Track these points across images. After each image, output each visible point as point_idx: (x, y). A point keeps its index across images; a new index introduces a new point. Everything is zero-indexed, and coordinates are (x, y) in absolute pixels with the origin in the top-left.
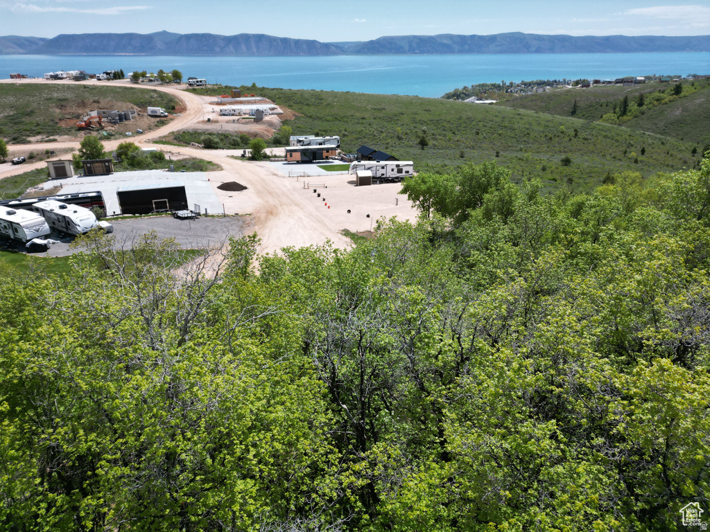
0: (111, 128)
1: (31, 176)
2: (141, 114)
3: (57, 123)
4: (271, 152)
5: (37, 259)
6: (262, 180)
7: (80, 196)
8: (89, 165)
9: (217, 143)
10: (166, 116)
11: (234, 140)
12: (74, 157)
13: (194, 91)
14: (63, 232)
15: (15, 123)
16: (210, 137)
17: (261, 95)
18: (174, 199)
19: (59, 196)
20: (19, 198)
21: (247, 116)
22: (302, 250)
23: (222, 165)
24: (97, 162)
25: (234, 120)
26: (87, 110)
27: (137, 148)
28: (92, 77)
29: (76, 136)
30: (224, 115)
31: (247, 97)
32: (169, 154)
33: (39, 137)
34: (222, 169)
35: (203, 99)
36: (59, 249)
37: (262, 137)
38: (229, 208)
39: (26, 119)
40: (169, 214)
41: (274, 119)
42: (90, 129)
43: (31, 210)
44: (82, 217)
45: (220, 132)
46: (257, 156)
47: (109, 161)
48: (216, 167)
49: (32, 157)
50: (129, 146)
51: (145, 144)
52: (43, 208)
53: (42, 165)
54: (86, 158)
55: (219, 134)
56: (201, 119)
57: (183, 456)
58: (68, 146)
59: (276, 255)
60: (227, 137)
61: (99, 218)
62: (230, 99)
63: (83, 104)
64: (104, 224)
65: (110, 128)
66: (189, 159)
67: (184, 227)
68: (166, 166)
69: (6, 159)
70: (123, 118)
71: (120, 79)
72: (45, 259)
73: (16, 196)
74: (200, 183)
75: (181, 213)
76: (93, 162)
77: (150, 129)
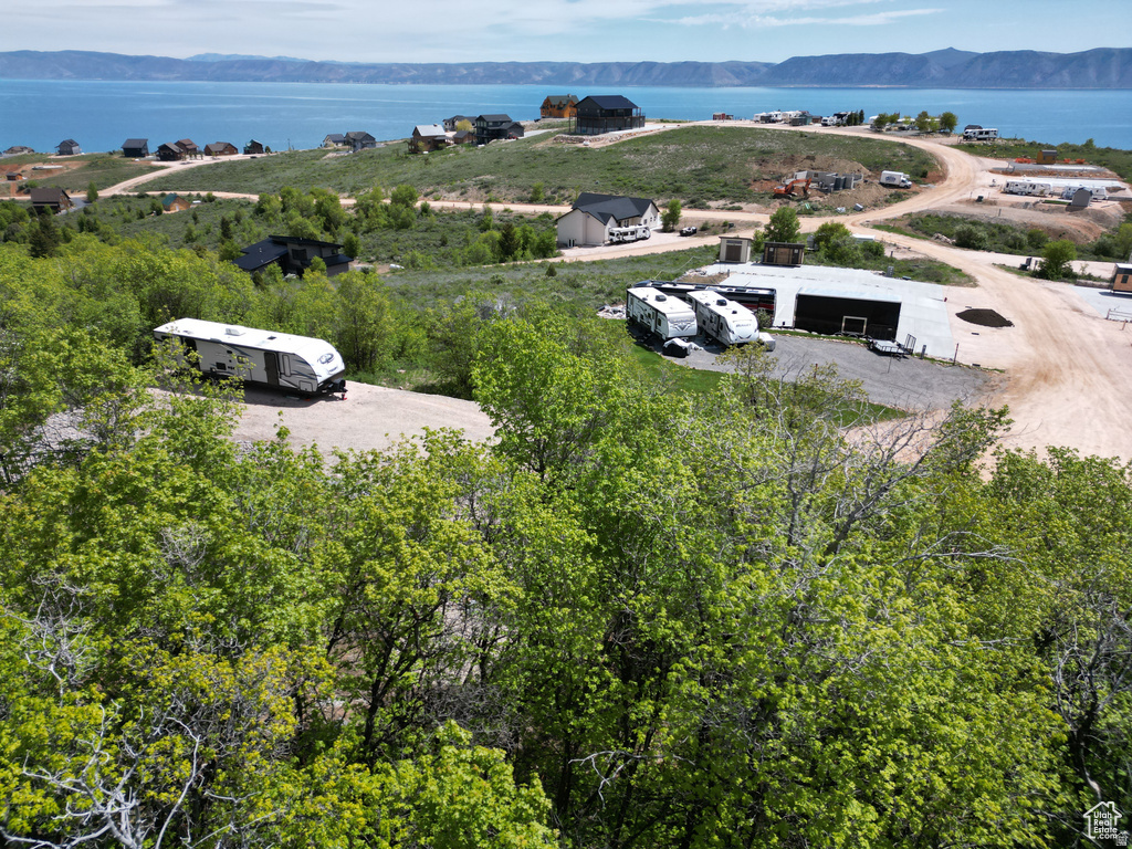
0: (818, 198)
1: (696, 254)
2: (869, 180)
3: (749, 185)
4: (1083, 269)
5: (673, 365)
6: (1047, 315)
7: (748, 291)
8: (771, 250)
9: (981, 240)
10: (907, 187)
11: (1015, 238)
12: (756, 236)
13: (970, 149)
14: (711, 337)
15: (700, 181)
16: (971, 227)
17: (1099, 163)
18: (880, 319)
19: (721, 287)
20: (675, 281)
21: (1055, 198)
22: (1092, 461)
23: (979, 278)
24: (784, 246)
25: (1027, 204)
26: (794, 170)
27: (846, 233)
28: (816, 120)
29: (768, 206)
30: (1011, 193)
31: (1067, 163)
32: (893, 249)
33: (721, 203)
34: (975, 285)
35: (980, 162)
36: (700, 359)
37: (1073, 238)
38: (966, 353)
39: (714, 177)
40: (862, 342)
41: (1112, 208)
42: (789, 198)
43: (684, 299)
44: (741, 322)
45: (993, 222)
46: (1054, 270)
47: (801, 247)
48: (966, 279)
49: (705, 229)
50: (836, 228)
51: (859, 229)
52: (698, 299)
53: (713, 241)
54: (771, 240)
55: (990, 224)
56: (967, 196)
57: (783, 715)
58: (754, 219)
59: (1033, 455)
60: (1004, 231)
61: (761, 328)
62: (1032, 166)
63: (791, 161)
64: (766, 337)
65: (816, 199)
66: (923, 261)
67: (878, 366)
68: (882, 266)
69: (675, 227)
70: (841, 184)
71: (855, 124)
72: (681, 367)
73: (672, 277)
74: (929, 303)
75: (882, 344)
76: (778, 246)
77: (876, 205)
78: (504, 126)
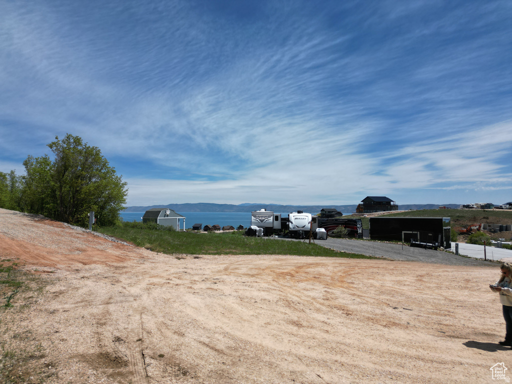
44: (299, 217)
78: (333, 213)
